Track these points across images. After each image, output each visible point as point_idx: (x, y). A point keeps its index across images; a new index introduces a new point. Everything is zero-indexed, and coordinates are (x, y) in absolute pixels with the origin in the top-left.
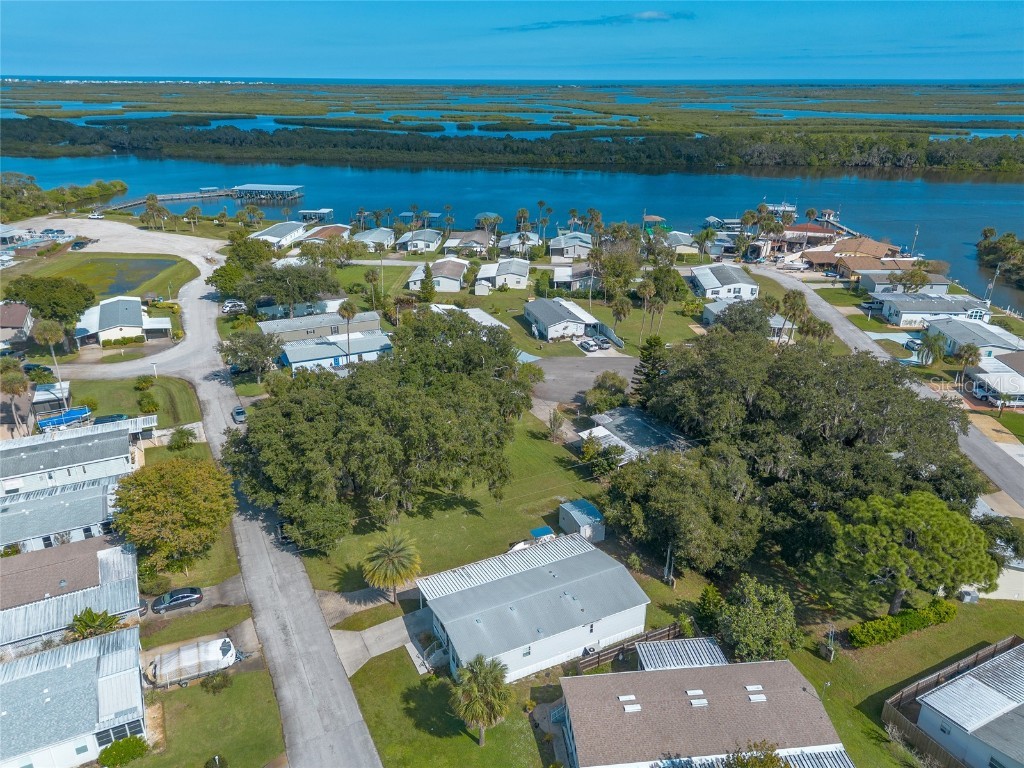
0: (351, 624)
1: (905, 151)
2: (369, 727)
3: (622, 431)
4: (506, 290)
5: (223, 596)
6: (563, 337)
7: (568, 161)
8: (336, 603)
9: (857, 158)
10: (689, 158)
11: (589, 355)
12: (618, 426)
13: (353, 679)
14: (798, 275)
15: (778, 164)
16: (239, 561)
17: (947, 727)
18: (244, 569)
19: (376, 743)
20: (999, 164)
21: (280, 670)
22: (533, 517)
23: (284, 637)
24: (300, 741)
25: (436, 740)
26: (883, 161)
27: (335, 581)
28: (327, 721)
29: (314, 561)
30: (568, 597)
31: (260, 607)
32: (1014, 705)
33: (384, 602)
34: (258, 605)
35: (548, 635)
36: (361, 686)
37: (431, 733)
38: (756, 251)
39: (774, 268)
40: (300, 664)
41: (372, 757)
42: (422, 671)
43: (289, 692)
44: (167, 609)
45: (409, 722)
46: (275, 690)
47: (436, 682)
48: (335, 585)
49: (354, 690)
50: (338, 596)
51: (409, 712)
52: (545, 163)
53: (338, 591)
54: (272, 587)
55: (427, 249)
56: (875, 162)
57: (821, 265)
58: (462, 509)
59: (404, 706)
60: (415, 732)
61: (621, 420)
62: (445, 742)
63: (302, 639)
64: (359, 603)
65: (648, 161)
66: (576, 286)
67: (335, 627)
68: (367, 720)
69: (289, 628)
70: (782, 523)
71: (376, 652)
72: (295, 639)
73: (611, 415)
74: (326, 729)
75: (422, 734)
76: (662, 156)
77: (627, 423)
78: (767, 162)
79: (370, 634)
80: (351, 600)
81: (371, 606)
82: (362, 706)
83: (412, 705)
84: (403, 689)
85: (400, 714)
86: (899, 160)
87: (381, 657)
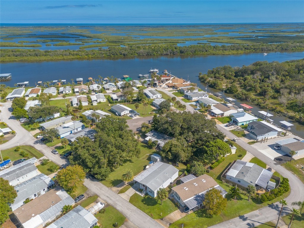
0: (121, 192)
1: (175, 50)
3: (154, 136)
4: (101, 103)
5: (88, 195)
6: (125, 115)
7: (90, 57)
8: (115, 189)
9: (165, 53)
10: (124, 55)
11: (133, 118)
12: (152, 136)
13: (130, 202)
14: (167, 89)
15: (147, 55)
16: (85, 187)
17: (231, 177)
18: (88, 188)
19: (142, 211)
20: (195, 53)
21: (114, 205)
22: (145, 160)
23: (109, 199)
24: (127, 215)
25: (153, 207)
26: (171, 53)
27: (111, 184)
28: (130, 211)
29: (103, 182)
30: (165, 174)
32: (238, 171)
33: (125, 186)
34: (98, 194)
35: (165, 182)
36: (132, 202)
38: (156, 84)
39: (161, 88)
40: (117, 202)
41: (143, 213)
42: (143, 196)
43: (119, 208)
44: (78, 201)
45: (146, 205)
46: (116, 209)
47: (147, 197)
48: (112, 185)
50: (114, 187)
51: (145, 204)
52: (83, 58)
53: (114, 186)
54: (98, 190)
55: (69, 93)
56: (169, 53)
57: (171, 86)
58: (128, 162)
59: (143, 203)
60: (148, 206)
61: (152, 134)
62: (155, 206)
63: (114, 198)
64: (120, 187)
65: (113, 56)
66: (119, 100)
67: (119, 193)
68: (138, 208)
69: (109, 196)
70: (195, 150)
71: (131, 195)
72: (112, 198)
73: (150, 133)
74: (131, 212)
75: (150, 207)
76: (117, 54)
77: (154, 134)
78: (144, 55)
79: (127, 192)
80: (118, 187)
81: (123, 187)
82: (135, 206)
83: (144, 202)
84: (141, 200)
85: (143, 205)
86: (174, 53)
87: (132, 196)
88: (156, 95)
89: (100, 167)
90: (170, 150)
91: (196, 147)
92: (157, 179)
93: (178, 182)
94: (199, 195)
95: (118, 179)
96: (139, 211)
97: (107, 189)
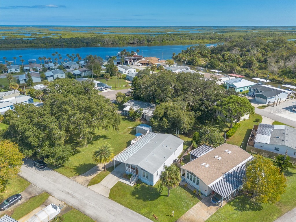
0: (93, 182)
1: (142, 40)
2: (129, 208)
3: (136, 106)
4: (59, 79)
5: (30, 193)
7: (47, 45)
8: (81, 179)
9: (131, 42)
11: (103, 92)
12: (133, 105)
13: (110, 197)
14: (140, 67)
15: (112, 44)
16: (26, 180)
18: (31, 182)
19: (136, 212)
21: (79, 207)
22: (127, 134)
23: (71, 196)
25: (154, 202)
26: (137, 42)
27: (75, 172)
28: (113, 213)
29: (60, 169)
30: (165, 146)
31: (51, 191)
33: (100, 172)
34: (50, 191)
35: (168, 158)
36: (115, 198)
37: (150, 200)
39: (133, 66)
40: (85, 201)
41: (139, 216)
42: (132, 185)
43: (90, 211)
44: (8, 207)
45: (141, 201)
46: (84, 214)
47: (139, 185)
48: (76, 173)
49: (114, 200)
50: (81, 176)
51: (138, 198)
52: (39, 46)
53: (79, 175)
54: (50, 183)
55: (16, 71)
56: (135, 42)
57: (145, 64)
58: (102, 139)
59: (134, 197)
60: (145, 202)
61: (133, 103)
62: (157, 201)
63: (79, 194)
64: (90, 175)
65: (74, 44)
66: (83, 75)
67: (88, 185)
68: (126, 206)
69: (70, 192)
71: (111, 186)
72: (76, 195)
73: (129, 103)
74: (115, 216)
75: (148, 202)
77: (135, 103)
79: (104, 182)
80: (87, 176)
81: (96, 175)
82: (121, 204)
83: (137, 196)
84: (130, 193)
85: (136, 200)
86: (141, 42)
87: (114, 187)
88: (129, 70)
89: (52, 145)
90: (165, 115)
91: (201, 111)
92: (154, 155)
93: (186, 159)
94: (229, 173)
95: (87, 163)
96: (129, 212)
97: (67, 180)
